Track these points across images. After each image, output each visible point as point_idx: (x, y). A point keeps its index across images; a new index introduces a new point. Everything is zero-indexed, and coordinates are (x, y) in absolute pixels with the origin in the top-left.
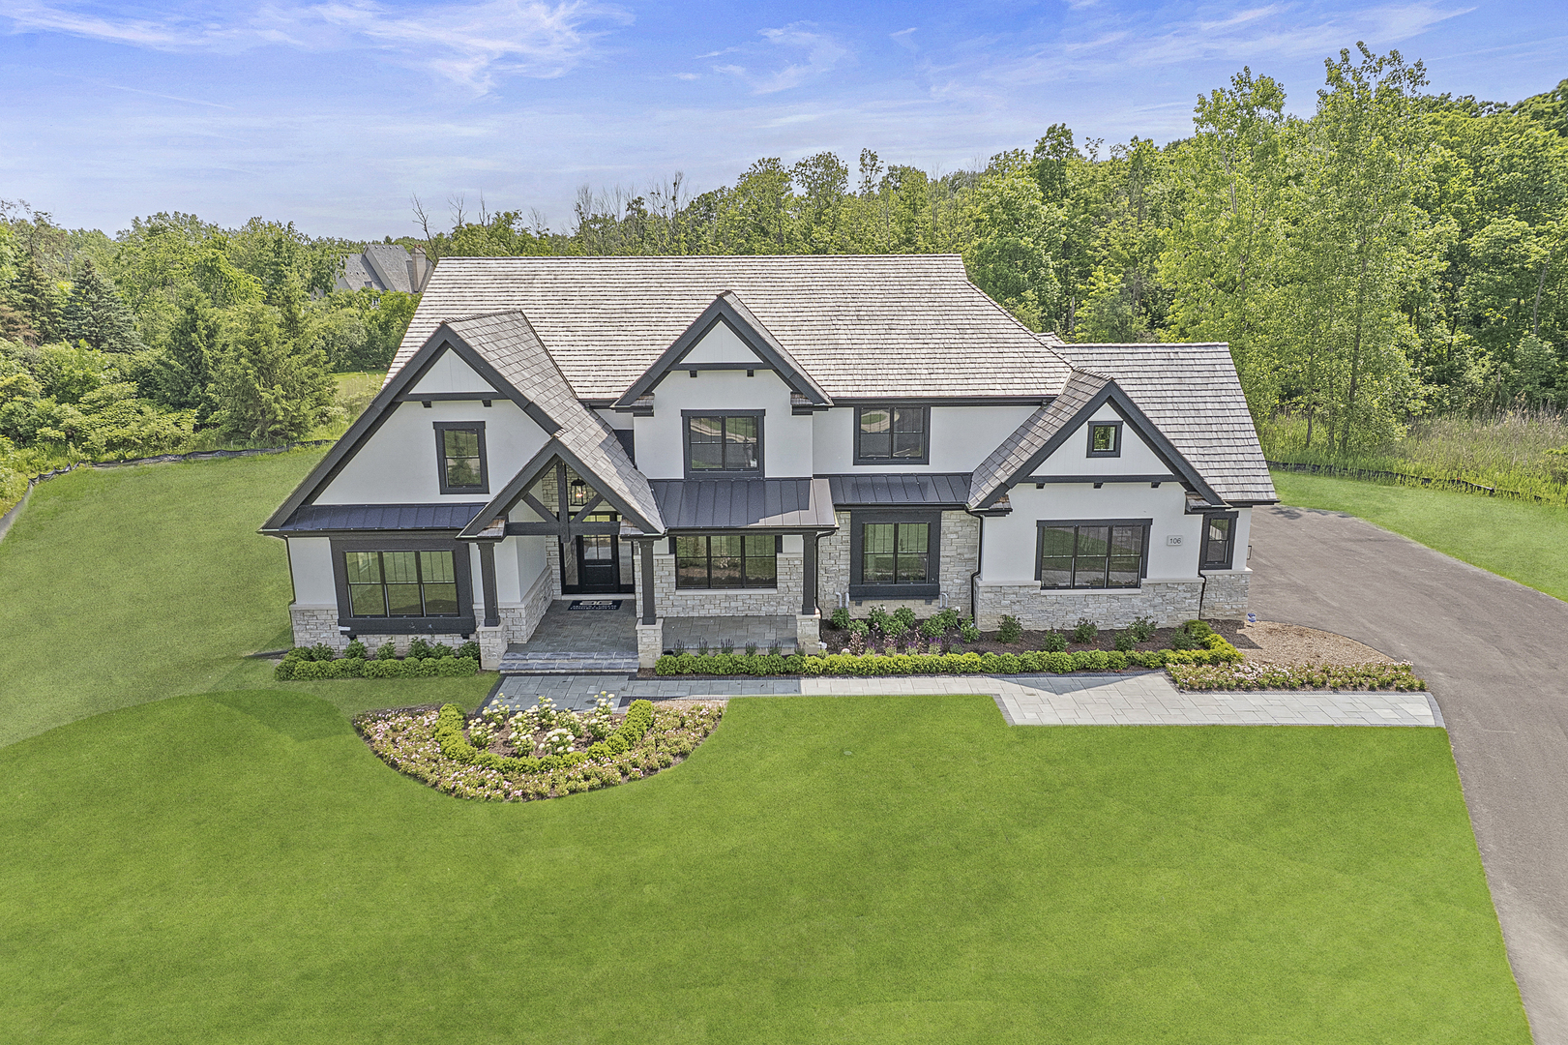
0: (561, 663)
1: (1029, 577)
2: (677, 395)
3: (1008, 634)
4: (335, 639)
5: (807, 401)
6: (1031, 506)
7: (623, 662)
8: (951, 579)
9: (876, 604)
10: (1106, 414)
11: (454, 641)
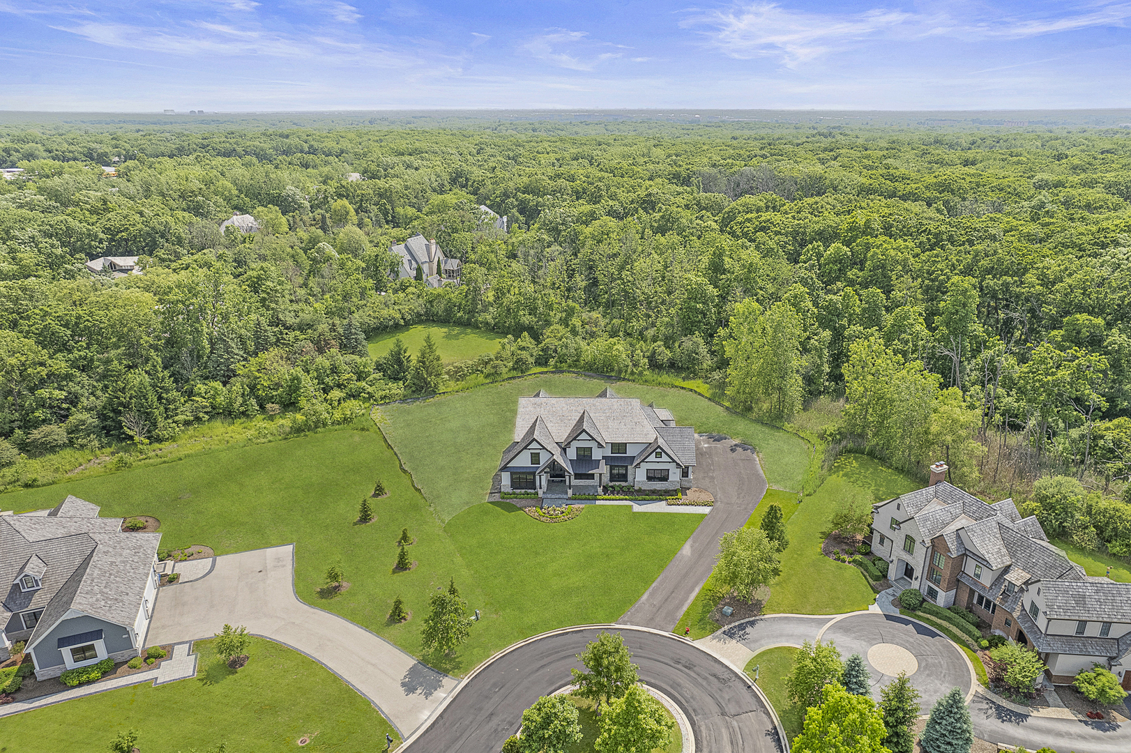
0: (553, 496)
1: (645, 479)
2: (575, 444)
3: (640, 491)
4: (510, 490)
5: (600, 446)
6: (644, 466)
7: (565, 496)
8: (630, 478)
9: (614, 483)
10: (659, 450)
11: (533, 491)
